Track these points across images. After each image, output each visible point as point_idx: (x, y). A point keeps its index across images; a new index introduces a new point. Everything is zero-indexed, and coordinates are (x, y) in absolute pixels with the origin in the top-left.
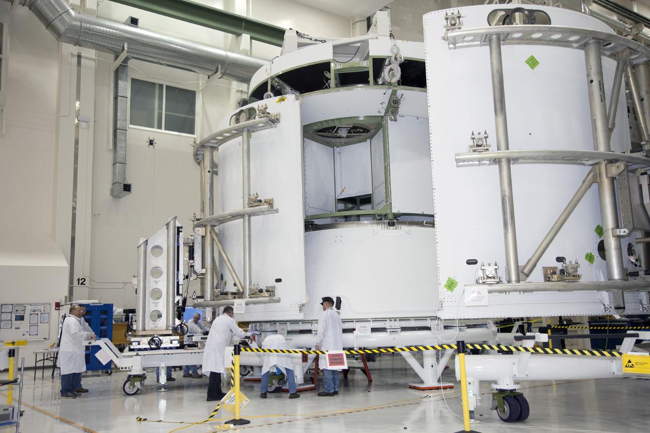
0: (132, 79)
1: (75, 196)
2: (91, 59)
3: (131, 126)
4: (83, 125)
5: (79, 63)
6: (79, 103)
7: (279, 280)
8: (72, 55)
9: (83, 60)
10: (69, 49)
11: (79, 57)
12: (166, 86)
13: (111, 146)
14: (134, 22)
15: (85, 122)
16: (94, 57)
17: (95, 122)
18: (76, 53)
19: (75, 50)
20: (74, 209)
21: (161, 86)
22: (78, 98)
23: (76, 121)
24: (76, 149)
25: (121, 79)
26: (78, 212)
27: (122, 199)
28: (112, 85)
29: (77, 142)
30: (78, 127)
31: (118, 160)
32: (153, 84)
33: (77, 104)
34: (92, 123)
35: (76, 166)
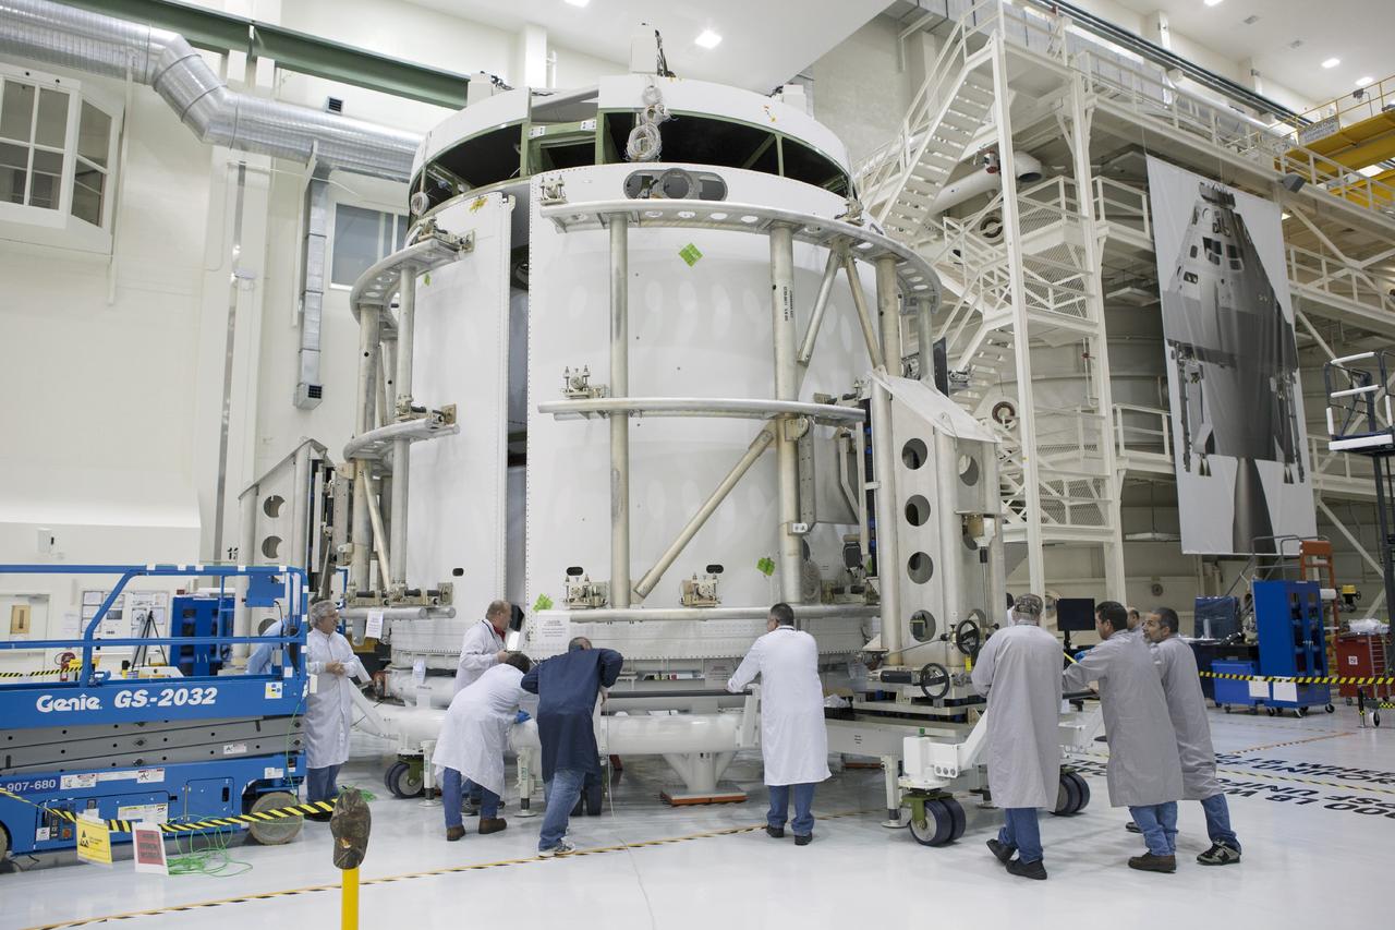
0: (339, 206)
1: (226, 406)
2: (263, 172)
3: (333, 286)
4: (245, 284)
5: (241, 179)
6: (238, 247)
7: (459, 572)
8: (230, 165)
9: (248, 174)
10: (225, 156)
11: (242, 168)
12: (399, 216)
13: (295, 322)
14: (335, 105)
15: (248, 279)
16: (268, 168)
17: (266, 278)
18: (236, 162)
19: (236, 156)
20: (225, 428)
21: (390, 216)
22: (238, 238)
23: (233, 278)
24: (232, 325)
25: (315, 205)
26: (231, 434)
27: (314, 412)
28: (301, 216)
29: (232, 313)
30: (236, 287)
31: (306, 345)
32: (375, 214)
33: (236, 252)
34: (260, 282)
35: (230, 354)
